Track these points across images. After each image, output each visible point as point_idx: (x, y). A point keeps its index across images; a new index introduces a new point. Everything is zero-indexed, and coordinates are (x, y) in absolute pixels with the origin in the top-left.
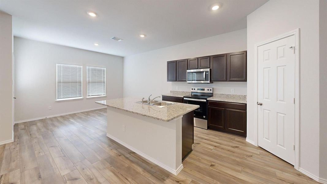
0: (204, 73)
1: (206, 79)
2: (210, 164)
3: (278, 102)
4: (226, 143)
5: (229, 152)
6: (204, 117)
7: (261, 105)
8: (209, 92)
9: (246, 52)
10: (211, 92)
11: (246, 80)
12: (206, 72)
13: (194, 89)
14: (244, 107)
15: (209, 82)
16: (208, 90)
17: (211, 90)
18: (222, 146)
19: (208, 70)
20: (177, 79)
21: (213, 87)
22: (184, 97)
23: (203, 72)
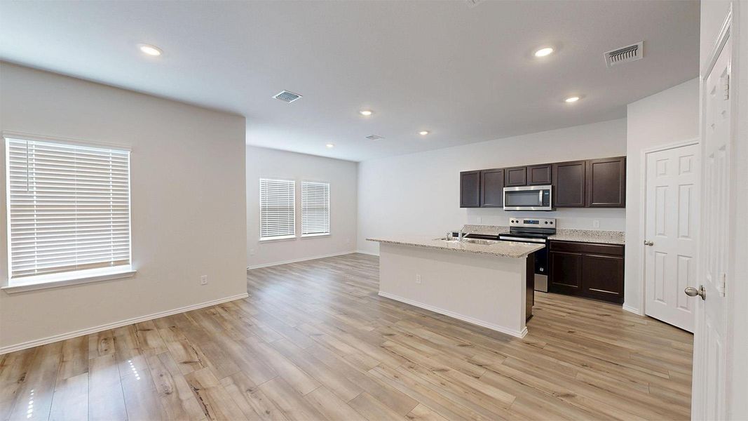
0: (541, 193)
1: (545, 203)
2: (568, 331)
3: (680, 238)
4: (585, 310)
5: (595, 321)
6: (542, 270)
7: (651, 245)
8: (549, 226)
9: (625, 158)
10: (553, 226)
11: (623, 206)
12: (544, 191)
13: (517, 222)
14: (620, 251)
15: (550, 208)
16: (546, 223)
17: (551, 223)
18: (581, 313)
19: (549, 187)
20: (482, 203)
21: (556, 218)
22: (500, 235)
23: (538, 191)
